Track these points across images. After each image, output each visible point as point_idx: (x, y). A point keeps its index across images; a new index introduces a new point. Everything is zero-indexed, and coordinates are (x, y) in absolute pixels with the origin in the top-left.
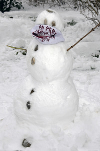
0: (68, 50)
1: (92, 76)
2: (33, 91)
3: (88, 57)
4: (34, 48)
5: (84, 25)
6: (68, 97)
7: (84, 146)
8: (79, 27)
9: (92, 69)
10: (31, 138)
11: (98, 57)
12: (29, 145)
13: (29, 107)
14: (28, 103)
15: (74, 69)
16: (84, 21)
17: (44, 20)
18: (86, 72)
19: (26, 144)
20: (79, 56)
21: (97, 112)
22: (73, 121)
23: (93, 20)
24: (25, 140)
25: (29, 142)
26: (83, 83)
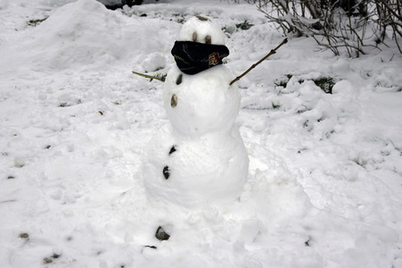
0: (231, 83)
1: (274, 119)
2: (173, 150)
3: (269, 85)
4: (175, 79)
5: (265, 29)
6: (232, 160)
7: (255, 240)
8: (256, 33)
9: (275, 107)
10: (170, 225)
11: (285, 85)
12: (166, 237)
13: (167, 175)
14: (166, 168)
15: (244, 108)
16: (264, 23)
17: (192, 33)
18: (264, 114)
19: (162, 235)
20: (253, 85)
21: (279, 184)
22: (239, 199)
23: (279, 21)
24: (160, 228)
25: (167, 232)
26: (258, 132)
